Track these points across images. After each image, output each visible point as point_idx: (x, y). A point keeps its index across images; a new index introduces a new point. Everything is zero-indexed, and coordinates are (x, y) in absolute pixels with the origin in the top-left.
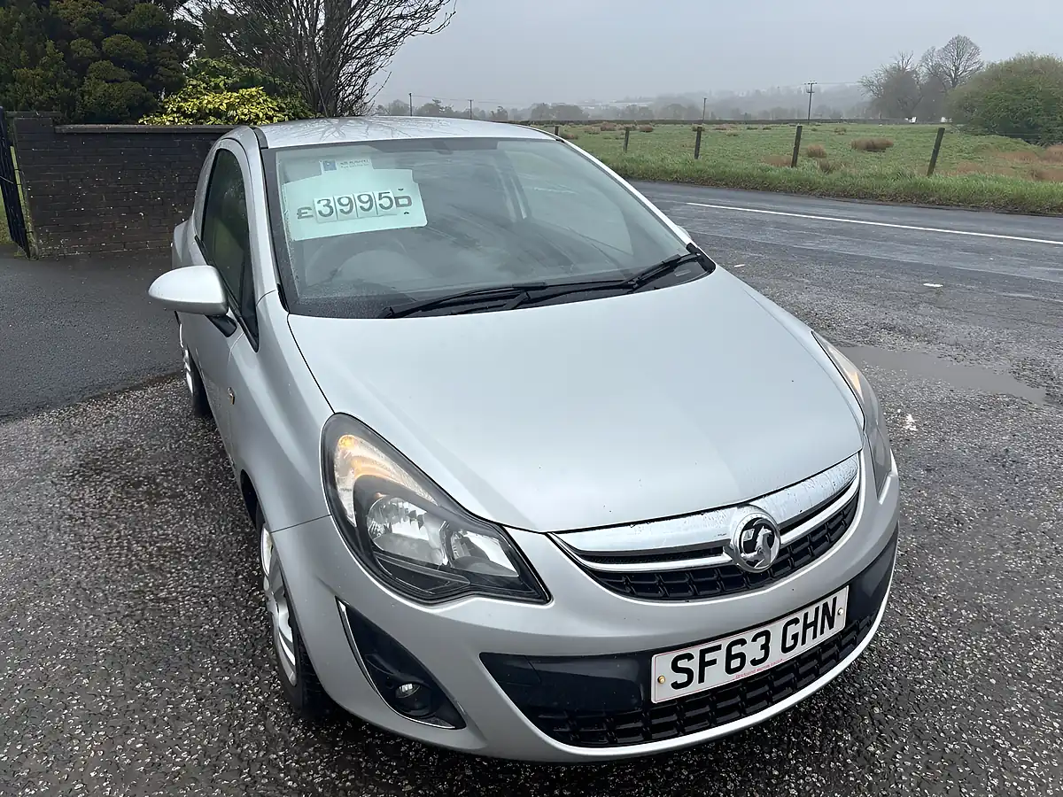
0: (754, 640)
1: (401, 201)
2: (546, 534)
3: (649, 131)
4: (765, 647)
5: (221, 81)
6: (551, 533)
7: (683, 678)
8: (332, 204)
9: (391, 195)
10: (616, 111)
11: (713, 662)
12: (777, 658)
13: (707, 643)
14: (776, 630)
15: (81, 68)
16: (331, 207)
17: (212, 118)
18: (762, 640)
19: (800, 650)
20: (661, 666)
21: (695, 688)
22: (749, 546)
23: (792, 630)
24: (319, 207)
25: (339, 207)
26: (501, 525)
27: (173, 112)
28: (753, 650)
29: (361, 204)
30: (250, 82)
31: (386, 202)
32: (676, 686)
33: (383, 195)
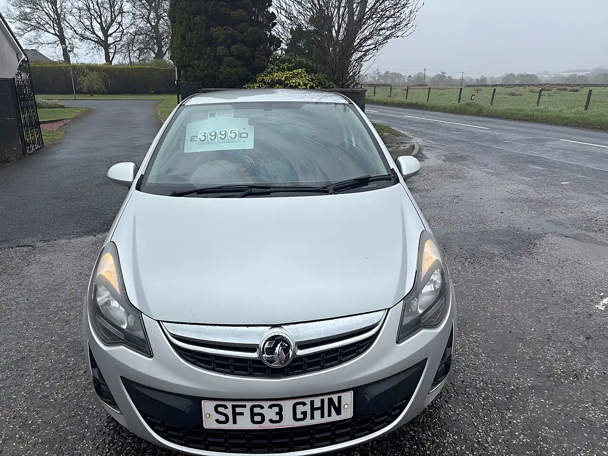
0: (270, 407)
1: (243, 135)
2: (158, 321)
3: (577, 91)
4: (280, 413)
5: (286, 65)
6: (161, 321)
7: (223, 418)
8: (206, 135)
9: (237, 132)
10: (562, 78)
11: (242, 414)
12: (288, 422)
13: (238, 401)
14: (288, 406)
15: (220, 61)
16: (205, 137)
17: (278, 85)
18: (277, 409)
19: (308, 422)
20: (208, 407)
21: (230, 426)
22: (271, 351)
23: (300, 409)
24: (200, 136)
25: (209, 136)
26: (141, 312)
27: (260, 82)
28: (270, 414)
29: (221, 136)
30: (299, 65)
31: (233, 135)
32: (217, 421)
33: (232, 132)
